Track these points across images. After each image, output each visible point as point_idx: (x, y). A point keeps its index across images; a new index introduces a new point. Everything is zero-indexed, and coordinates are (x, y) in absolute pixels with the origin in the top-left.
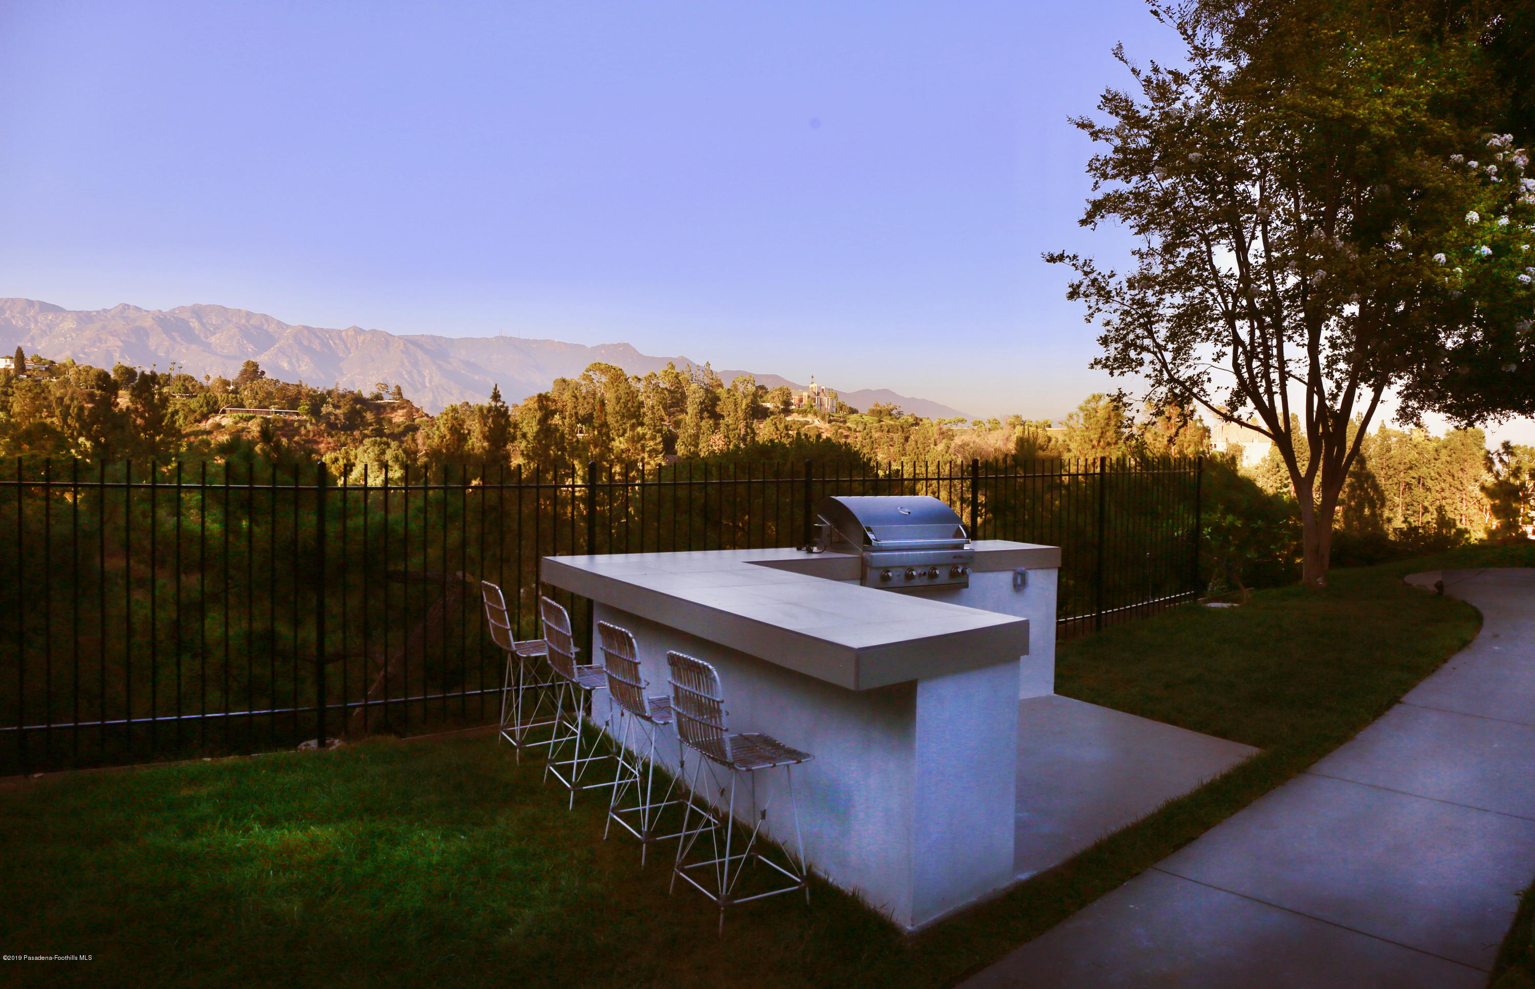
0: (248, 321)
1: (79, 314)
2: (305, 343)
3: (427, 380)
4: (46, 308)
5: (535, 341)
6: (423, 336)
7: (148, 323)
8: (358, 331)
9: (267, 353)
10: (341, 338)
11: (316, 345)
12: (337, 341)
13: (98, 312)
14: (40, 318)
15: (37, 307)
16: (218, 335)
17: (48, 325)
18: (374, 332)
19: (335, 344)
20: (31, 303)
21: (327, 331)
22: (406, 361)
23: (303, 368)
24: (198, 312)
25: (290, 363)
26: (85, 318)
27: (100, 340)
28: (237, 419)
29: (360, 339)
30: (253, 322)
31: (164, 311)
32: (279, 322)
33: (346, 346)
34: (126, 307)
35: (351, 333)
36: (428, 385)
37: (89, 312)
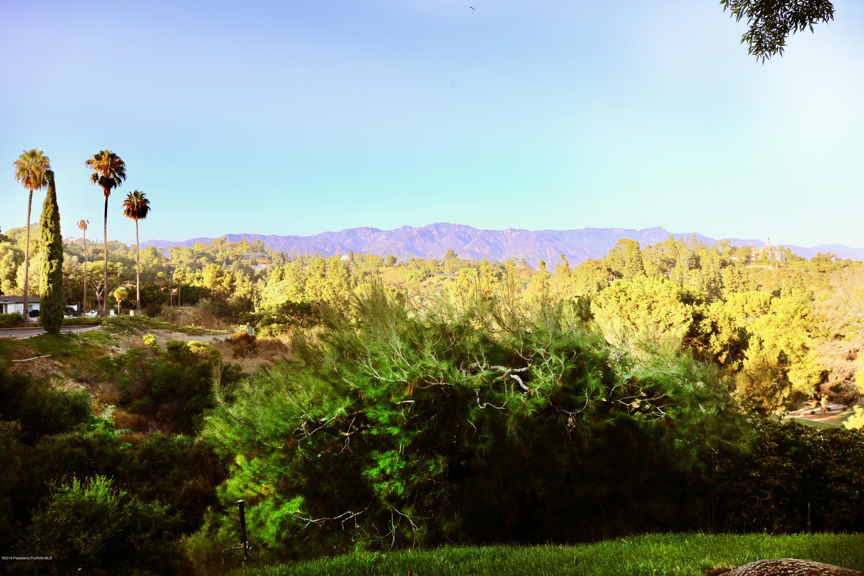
0: (459, 229)
1: (387, 232)
2: (487, 239)
3: (548, 254)
4: (374, 230)
5: (607, 229)
6: (546, 230)
7: (415, 233)
8: (513, 230)
9: (469, 245)
10: (504, 235)
11: (491, 241)
12: (502, 237)
13: (394, 230)
14: (372, 235)
15: (370, 230)
16: (445, 238)
17: (374, 238)
18: (520, 230)
19: (501, 238)
20: (368, 229)
21: (497, 231)
22: (537, 245)
23: (486, 251)
24: (437, 226)
25: (479, 249)
26: (389, 234)
27: (395, 244)
28: (439, 279)
29: (513, 234)
30: (461, 229)
31: (422, 227)
32: (474, 229)
33: (506, 238)
34: (406, 227)
35: (509, 232)
36: (549, 257)
37: (391, 231)
